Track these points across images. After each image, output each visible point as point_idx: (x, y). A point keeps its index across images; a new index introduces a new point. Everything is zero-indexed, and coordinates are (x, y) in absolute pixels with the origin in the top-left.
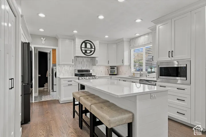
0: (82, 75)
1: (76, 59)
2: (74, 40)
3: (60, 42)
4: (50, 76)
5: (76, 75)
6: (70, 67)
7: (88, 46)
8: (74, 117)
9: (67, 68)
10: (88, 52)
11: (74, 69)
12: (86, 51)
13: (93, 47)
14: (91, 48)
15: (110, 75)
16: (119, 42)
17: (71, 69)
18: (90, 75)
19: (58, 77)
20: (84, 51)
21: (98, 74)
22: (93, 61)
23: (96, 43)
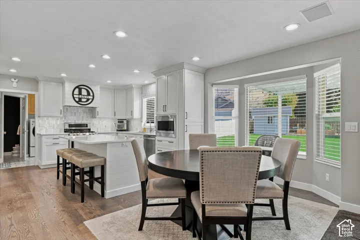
0: (75, 131)
1: (67, 109)
2: (63, 84)
3: (41, 86)
4: (23, 133)
5: (66, 131)
6: (58, 119)
7: (84, 92)
8: (58, 178)
9: (52, 121)
10: (83, 100)
11: (63, 122)
12: (80, 99)
13: (91, 94)
14: (89, 94)
15: (118, 130)
16: (128, 89)
17: (58, 123)
18: (89, 131)
19: (38, 134)
20: (77, 100)
21: (100, 129)
22: (93, 112)
23: (97, 90)
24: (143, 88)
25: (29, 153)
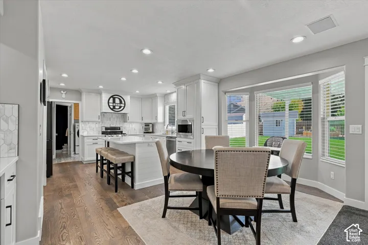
0: (110, 133)
1: (104, 115)
2: (100, 94)
3: (84, 97)
4: (70, 134)
5: (103, 133)
6: (97, 123)
7: (117, 101)
8: (97, 172)
9: (93, 125)
10: (116, 107)
11: (101, 126)
12: (114, 107)
13: (123, 103)
14: (121, 102)
15: (144, 133)
16: (152, 97)
17: (97, 127)
18: (121, 133)
19: (81, 136)
20: (112, 107)
22: (124, 117)
23: (127, 99)
24: (166, 96)
25: (75, 151)
